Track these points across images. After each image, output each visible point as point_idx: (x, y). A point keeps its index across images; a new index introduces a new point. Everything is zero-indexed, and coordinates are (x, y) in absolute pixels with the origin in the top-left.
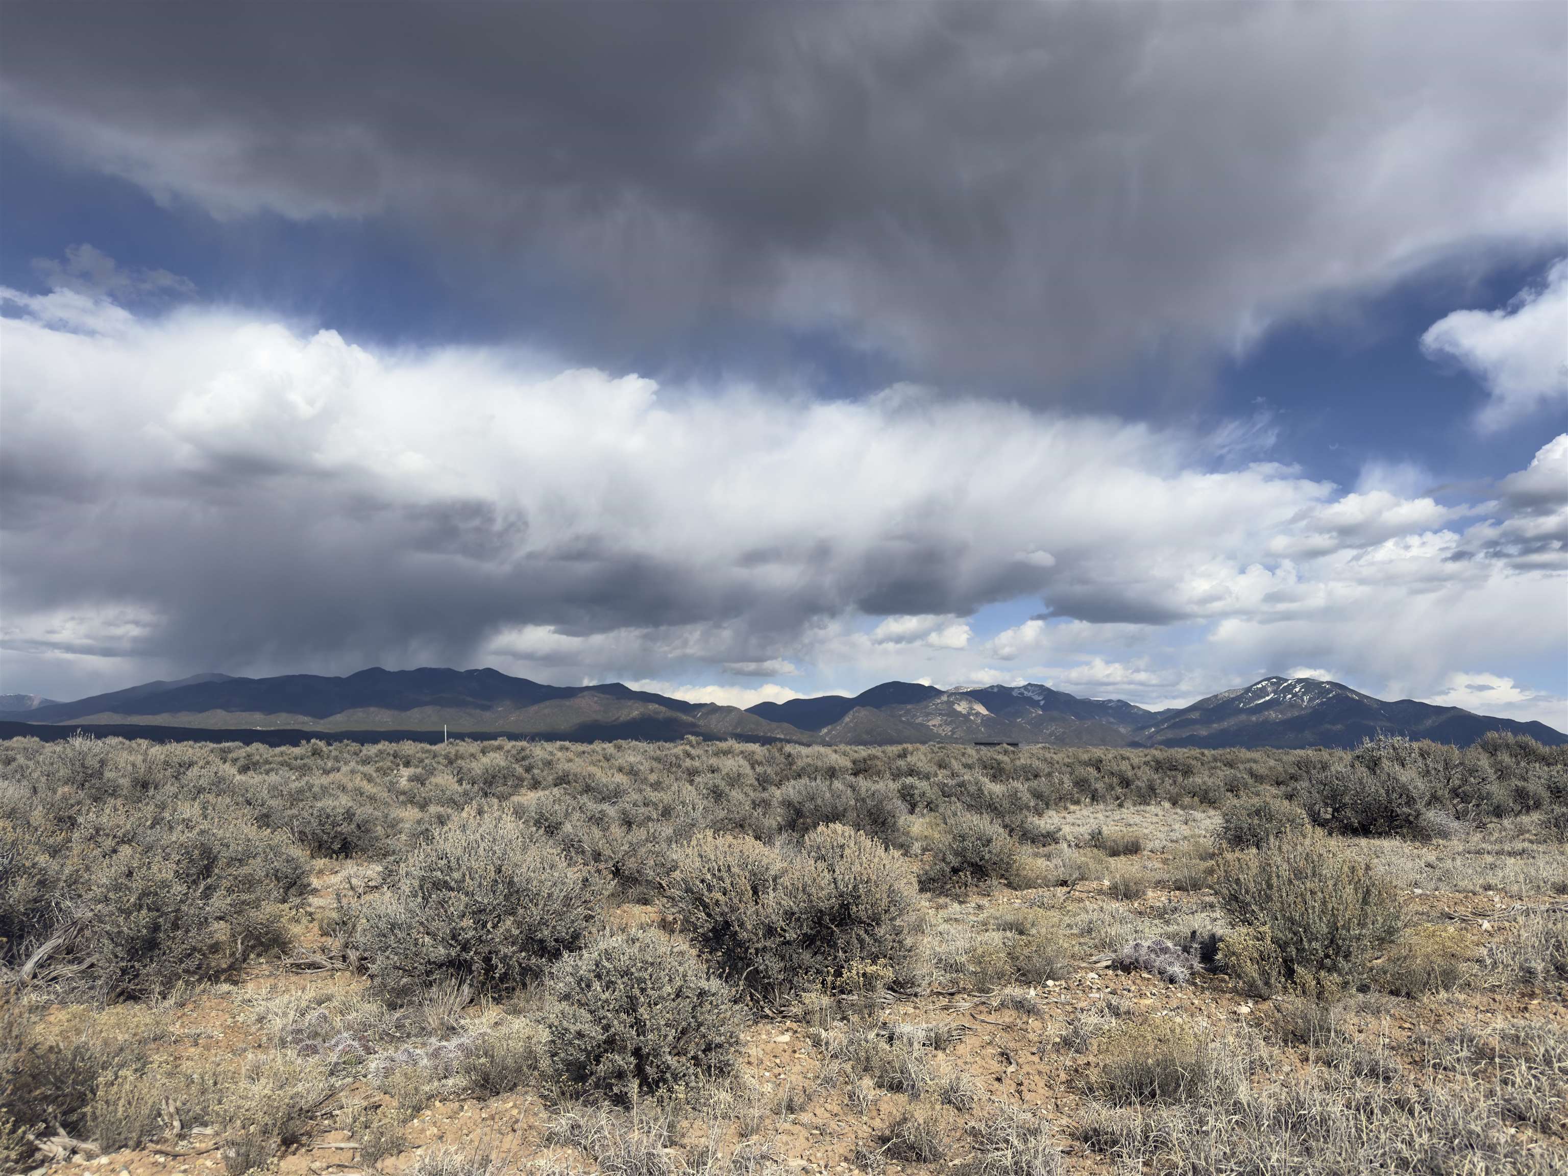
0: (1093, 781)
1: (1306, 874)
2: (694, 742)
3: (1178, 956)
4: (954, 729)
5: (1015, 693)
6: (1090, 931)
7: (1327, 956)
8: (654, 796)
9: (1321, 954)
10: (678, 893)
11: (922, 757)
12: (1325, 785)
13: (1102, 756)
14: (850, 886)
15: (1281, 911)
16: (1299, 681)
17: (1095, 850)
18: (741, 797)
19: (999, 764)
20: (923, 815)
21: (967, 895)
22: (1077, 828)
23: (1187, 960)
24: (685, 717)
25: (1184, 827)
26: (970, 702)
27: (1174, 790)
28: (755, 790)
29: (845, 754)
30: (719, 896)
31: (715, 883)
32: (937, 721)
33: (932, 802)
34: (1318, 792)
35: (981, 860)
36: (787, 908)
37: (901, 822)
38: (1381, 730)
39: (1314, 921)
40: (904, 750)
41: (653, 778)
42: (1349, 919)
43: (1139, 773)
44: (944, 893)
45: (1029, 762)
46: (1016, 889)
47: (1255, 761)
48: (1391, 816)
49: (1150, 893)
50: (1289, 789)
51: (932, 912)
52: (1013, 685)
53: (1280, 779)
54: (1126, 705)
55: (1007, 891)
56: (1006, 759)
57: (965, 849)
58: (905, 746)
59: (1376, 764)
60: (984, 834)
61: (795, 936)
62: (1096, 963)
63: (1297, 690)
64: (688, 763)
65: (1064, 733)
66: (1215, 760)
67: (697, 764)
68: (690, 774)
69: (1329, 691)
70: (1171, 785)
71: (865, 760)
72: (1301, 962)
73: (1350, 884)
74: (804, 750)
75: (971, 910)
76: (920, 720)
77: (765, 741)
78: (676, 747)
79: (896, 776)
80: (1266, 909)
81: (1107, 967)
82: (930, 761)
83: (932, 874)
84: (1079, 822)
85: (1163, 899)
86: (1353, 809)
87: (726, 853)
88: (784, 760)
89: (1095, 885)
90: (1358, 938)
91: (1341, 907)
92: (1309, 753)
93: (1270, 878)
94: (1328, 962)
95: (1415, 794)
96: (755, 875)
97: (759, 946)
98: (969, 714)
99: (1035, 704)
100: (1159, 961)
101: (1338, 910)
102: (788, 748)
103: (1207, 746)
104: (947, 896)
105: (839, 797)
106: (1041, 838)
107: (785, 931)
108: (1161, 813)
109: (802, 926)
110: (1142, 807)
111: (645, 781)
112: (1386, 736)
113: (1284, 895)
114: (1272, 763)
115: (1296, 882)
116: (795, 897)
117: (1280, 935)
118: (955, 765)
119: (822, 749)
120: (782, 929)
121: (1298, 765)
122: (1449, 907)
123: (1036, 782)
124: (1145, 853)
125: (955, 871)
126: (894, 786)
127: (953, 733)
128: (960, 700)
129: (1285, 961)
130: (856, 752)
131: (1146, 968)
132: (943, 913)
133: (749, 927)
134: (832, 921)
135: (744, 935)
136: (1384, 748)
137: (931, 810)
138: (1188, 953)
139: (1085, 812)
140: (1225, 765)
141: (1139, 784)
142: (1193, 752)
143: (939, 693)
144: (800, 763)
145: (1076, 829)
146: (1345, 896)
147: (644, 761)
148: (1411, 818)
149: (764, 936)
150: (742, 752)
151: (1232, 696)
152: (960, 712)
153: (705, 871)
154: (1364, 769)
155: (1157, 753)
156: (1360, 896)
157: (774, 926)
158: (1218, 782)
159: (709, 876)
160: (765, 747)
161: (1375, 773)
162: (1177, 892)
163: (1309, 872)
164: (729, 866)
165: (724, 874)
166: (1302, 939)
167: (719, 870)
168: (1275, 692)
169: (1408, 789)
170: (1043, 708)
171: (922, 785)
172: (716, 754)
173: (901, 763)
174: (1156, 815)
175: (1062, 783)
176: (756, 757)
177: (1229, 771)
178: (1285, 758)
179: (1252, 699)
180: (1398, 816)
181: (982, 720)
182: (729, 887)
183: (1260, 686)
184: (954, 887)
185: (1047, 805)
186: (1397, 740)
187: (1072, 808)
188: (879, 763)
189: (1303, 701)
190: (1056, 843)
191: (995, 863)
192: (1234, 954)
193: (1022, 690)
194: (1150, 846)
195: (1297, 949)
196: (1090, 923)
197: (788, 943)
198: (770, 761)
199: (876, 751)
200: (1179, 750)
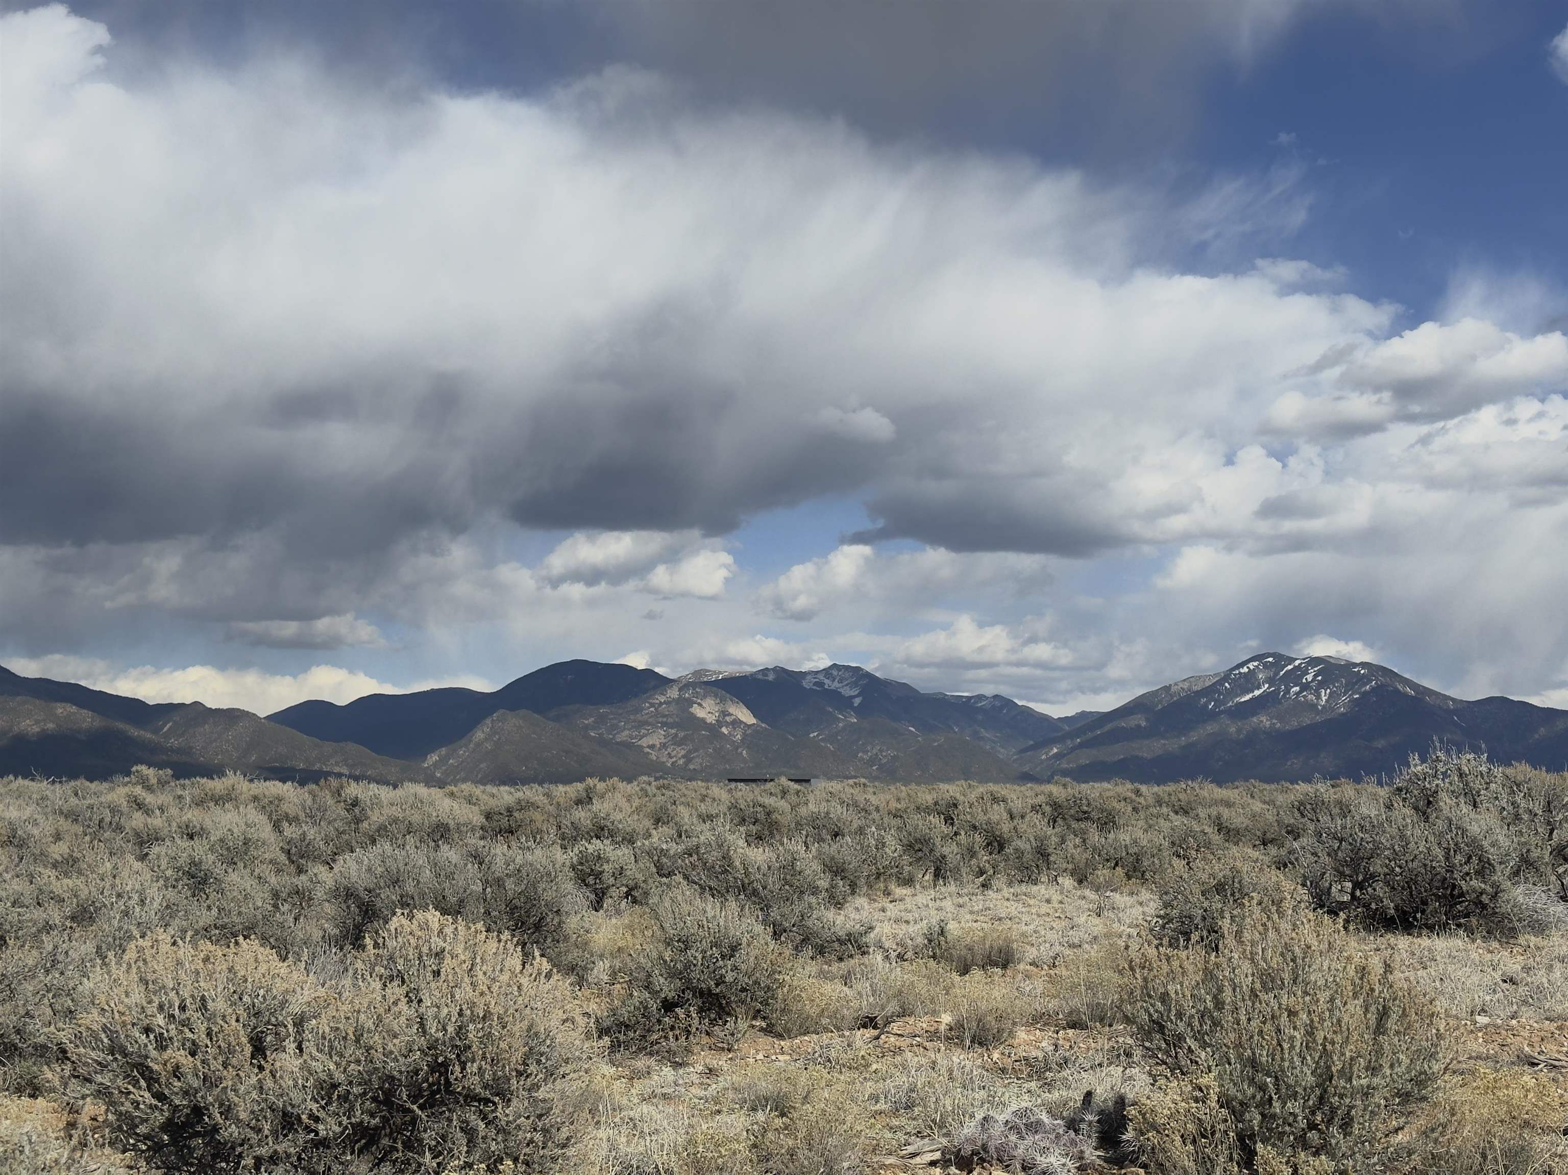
0: (938, 841)
1: (1282, 980)
2: (154, 781)
3: (1058, 1136)
4: (690, 752)
5: (807, 684)
6: (909, 1107)
7: (1312, 1126)
8: (62, 885)
9: (1303, 1124)
10: (93, 1054)
11: (623, 803)
12: (1341, 840)
13: (958, 795)
14: (450, 1029)
15: (1236, 1046)
16: (1314, 661)
17: (932, 963)
18: (249, 883)
19: (768, 814)
20: (618, 912)
21: (688, 1051)
22: (904, 926)
23: (1073, 1143)
24: (134, 732)
25: (1097, 921)
26: (722, 700)
27: (1081, 856)
28: (279, 871)
29: (470, 800)
30: (181, 1057)
31: (173, 1033)
32: (657, 738)
33: (636, 887)
34: (1329, 855)
35: (717, 985)
36: (323, 1076)
37: (572, 923)
38: (1441, 741)
39: (1292, 1061)
40: (588, 790)
41: (58, 850)
42: (1352, 1059)
43: (1023, 827)
44: (645, 1047)
45: (824, 807)
46: (780, 1036)
47: (1229, 804)
48: (1452, 895)
49: (1022, 1035)
50: (1283, 852)
51: (619, 1086)
52: (806, 667)
53: (1269, 836)
54: (1008, 703)
55: (765, 1041)
56: (783, 805)
57: (688, 966)
58: (590, 781)
59: (1429, 803)
60: (726, 936)
61: (337, 1129)
62: (914, 1155)
63: (1310, 677)
64: (138, 820)
65: (895, 758)
66: (1159, 802)
67: (157, 821)
68: (141, 844)
69: (1362, 680)
70: (1075, 847)
71: (509, 810)
72: (1268, 1139)
73: (1355, 996)
74: (385, 793)
75: (695, 1078)
76: (623, 736)
77: (304, 778)
78: (112, 789)
79: (567, 840)
80: (1210, 1045)
81: (933, 1164)
82: (638, 810)
83: (624, 1014)
84: (909, 917)
85: (1044, 1044)
86: (1387, 883)
87: (198, 973)
88: (344, 813)
89: (924, 1024)
90: (1367, 1092)
91: (1338, 1039)
92: (1323, 789)
93: (1220, 990)
94: (1313, 1135)
95: (1493, 854)
96: (257, 1014)
97: (263, 1151)
98: (720, 723)
99: (844, 703)
100: (1022, 1148)
101: (1333, 1043)
102: (353, 790)
103: (1146, 779)
104: (651, 1054)
105: (450, 876)
106: (836, 945)
107: (317, 1120)
108: (1056, 897)
109: (352, 1109)
110: (1024, 888)
111: (41, 857)
112: (1448, 752)
113: (1243, 1018)
114: (1257, 806)
115: (1263, 996)
116: (341, 1056)
117: (1233, 1091)
118: (685, 815)
119: (421, 790)
120: (311, 1116)
121: (1300, 808)
122: (1531, 1045)
123: (835, 847)
124: (1021, 967)
125: (668, 1006)
126: (562, 857)
127: (688, 759)
128: (704, 697)
129: (1241, 1137)
130: (493, 796)
131: (1000, 1160)
132: (639, 1086)
133: (243, 1116)
134: (414, 1098)
135: (230, 1132)
136: (1445, 774)
137: (635, 901)
138: (1076, 1131)
139: (923, 898)
140: (1176, 813)
141: (1020, 844)
142: (1119, 789)
143: (664, 682)
144: (376, 817)
145: (902, 930)
146: (1346, 1019)
147: (40, 819)
148: (1485, 899)
149: (275, 1133)
150: (255, 798)
151: (1195, 688)
152: (703, 720)
153: (152, 1009)
154: (1408, 811)
155: (1055, 790)
156: (1372, 1018)
157: (295, 1111)
158: (1159, 840)
159: (160, 1020)
160: (306, 788)
161: (1427, 820)
162: (1071, 1032)
163: (1286, 976)
164: (203, 998)
165: (192, 1014)
166: (1271, 1098)
167: (183, 1008)
168: (1270, 681)
169: (1481, 848)
170: (859, 711)
171: (619, 855)
172: (199, 803)
173: (581, 815)
174: (1048, 901)
175: (880, 845)
176: (285, 807)
177: (1178, 820)
178: (1280, 799)
179: (1232, 693)
180: (1462, 895)
181: (745, 735)
182: (204, 1040)
183: (1245, 670)
184: (666, 1038)
185: (853, 887)
186: (1467, 761)
187: (899, 891)
188: (537, 816)
189: (1319, 697)
190: (864, 953)
191: (743, 990)
192: (1154, 1127)
193: (821, 677)
194: (1032, 953)
195: (1263, 1115)
196: (912, 1091)
197: (322, 1143)
198: (314, 815)
199: (532, 793)
200: (1096, 785)
